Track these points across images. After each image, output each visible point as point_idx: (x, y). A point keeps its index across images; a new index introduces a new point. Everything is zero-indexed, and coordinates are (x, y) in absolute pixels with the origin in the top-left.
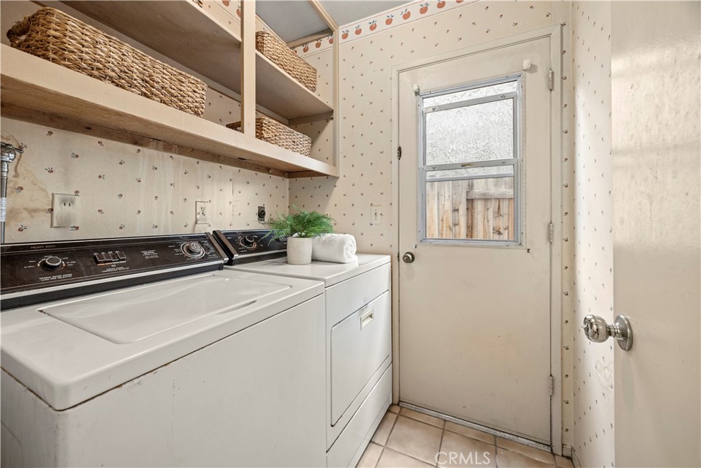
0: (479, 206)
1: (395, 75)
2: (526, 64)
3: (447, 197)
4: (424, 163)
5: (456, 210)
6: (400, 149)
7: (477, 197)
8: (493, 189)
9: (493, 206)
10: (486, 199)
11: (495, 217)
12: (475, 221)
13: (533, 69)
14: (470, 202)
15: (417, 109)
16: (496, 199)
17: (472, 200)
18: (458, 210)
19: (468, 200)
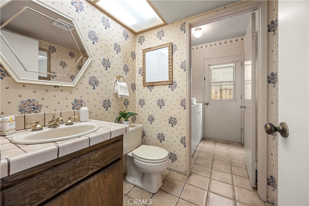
0: (224, 92)
1: (203, 61)
2: (236, 60)
3: (213, 89)
4: (211, 82)
5: (216, 93)
6: (204, 78)
7: (223, 89)
8: (228, 87)
9: (228, 92)
10: (226, 89)
11: (229, 95)
12: (223, 96)
13: (238, 61)
14: (221, 90)
15: (209, 69)
16: (229, 89)
17: (222, 90)
18: (217, 93)
19: (220, 90)
